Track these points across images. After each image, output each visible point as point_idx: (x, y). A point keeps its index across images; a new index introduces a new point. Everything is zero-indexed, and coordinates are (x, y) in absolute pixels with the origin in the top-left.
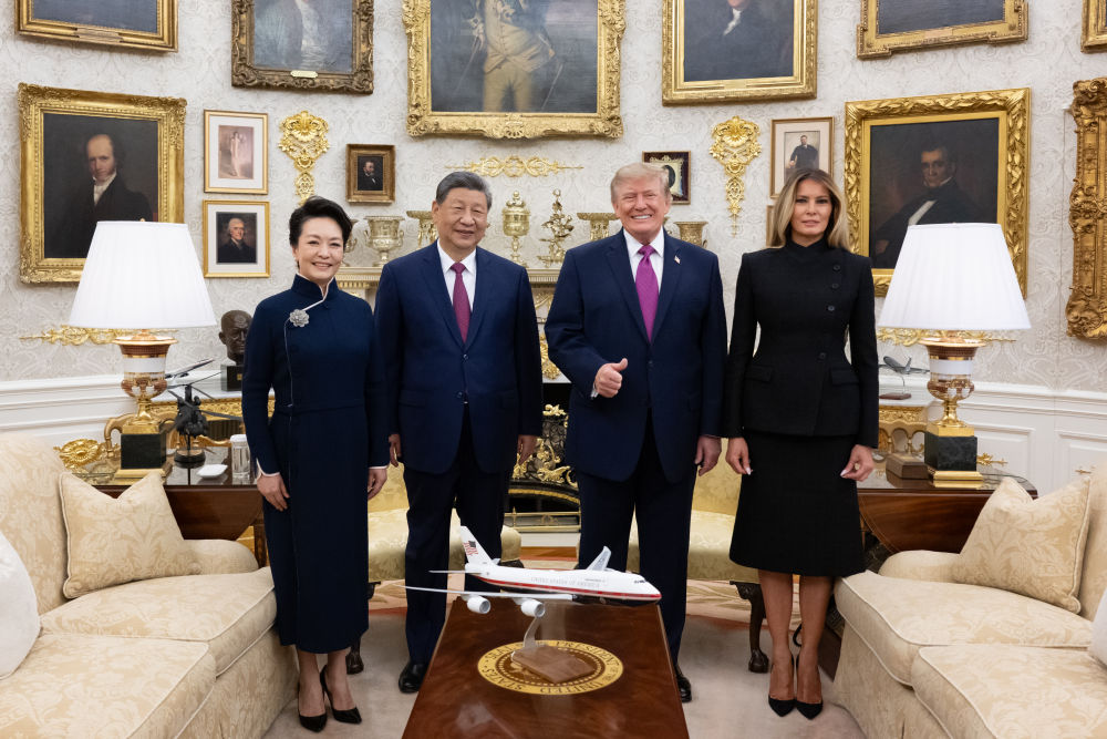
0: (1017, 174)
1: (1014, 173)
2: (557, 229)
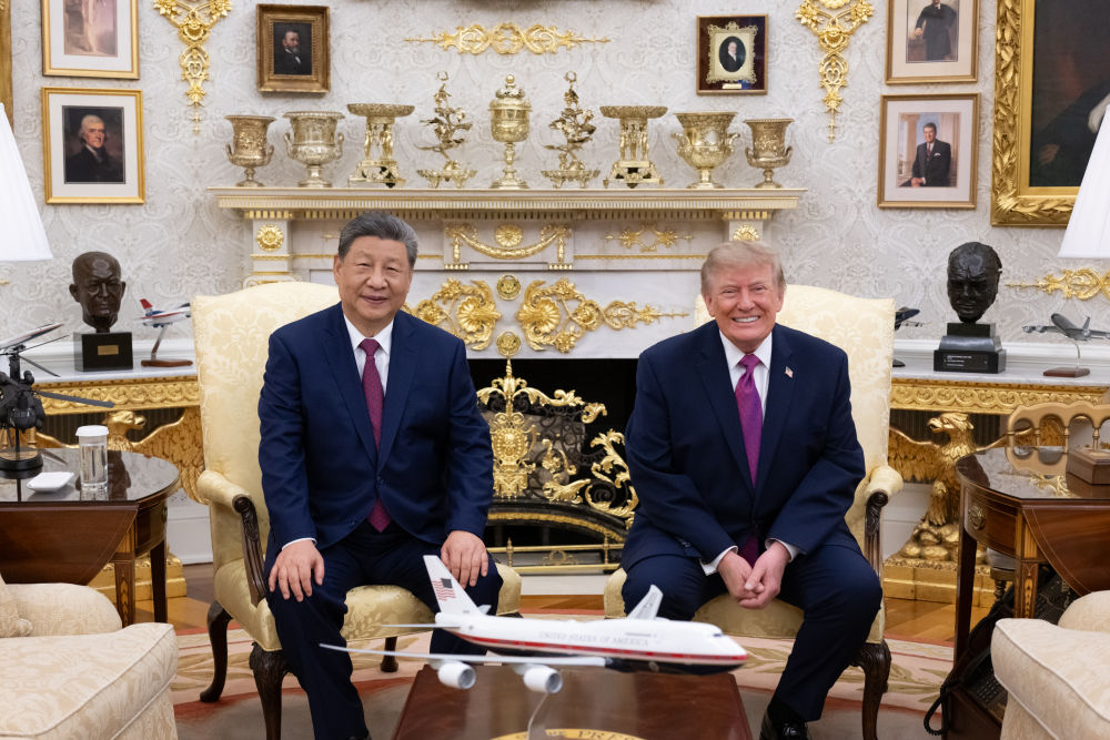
2: (570, 130)
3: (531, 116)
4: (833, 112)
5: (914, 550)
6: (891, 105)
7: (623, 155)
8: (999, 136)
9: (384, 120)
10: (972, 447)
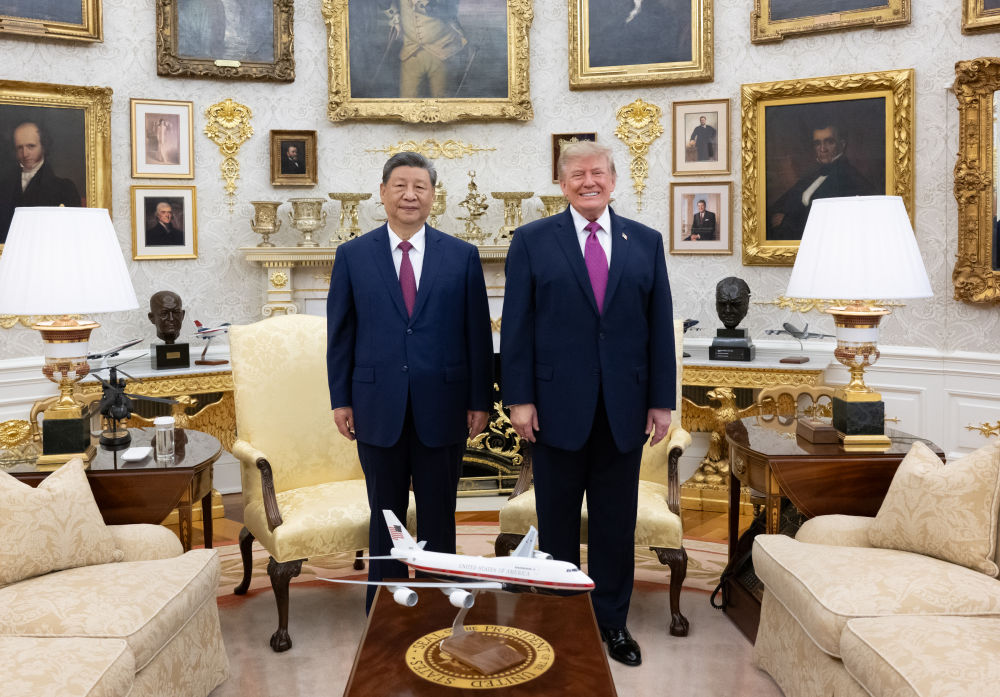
0: (903, 149)
1: (901, 148)
2: (472, 208)
3: (447, 198)
4: (640, 193)
5: (700, 478)
6: (676, 189)
7: (506, 223)
8: (746, 208)
9: (353, 203)
10: (735, 410)
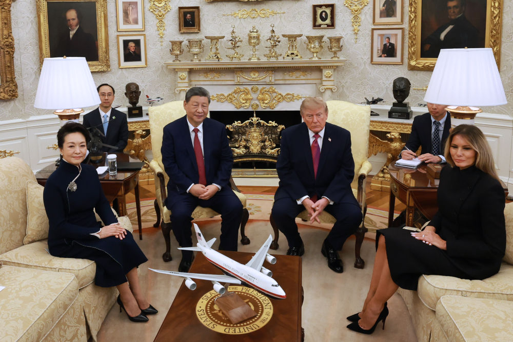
0: (496, 12)
1: (495, 12)
2: (272, 42)
3: (261, 38)
4: (356, 34)
5: (382, 175)
6: (375, 31)
7: (289, 49)
8: (410, 41)
9: (216, 41)
10: (400, 144)
